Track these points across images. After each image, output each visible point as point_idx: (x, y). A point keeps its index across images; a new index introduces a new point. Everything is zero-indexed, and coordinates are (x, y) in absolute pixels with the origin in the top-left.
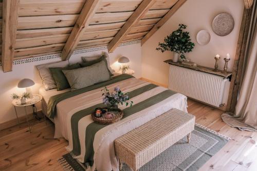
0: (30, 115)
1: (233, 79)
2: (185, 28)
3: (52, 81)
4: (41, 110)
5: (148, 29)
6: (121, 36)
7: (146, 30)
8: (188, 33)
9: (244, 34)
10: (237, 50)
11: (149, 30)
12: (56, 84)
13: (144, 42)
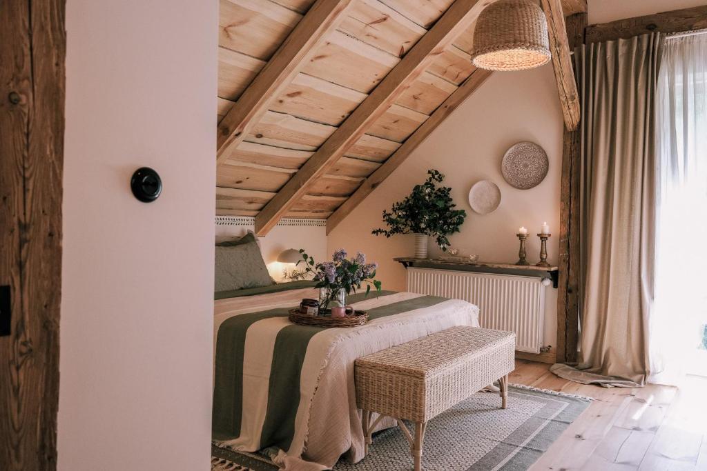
1: (562, 281)
2: (440, 180)
5: (348, 191)
7: (342, 192)
8: (450, 189)
9: (570, 179)
10: (561, 215)
11: (350, 195)
13: (335, 225)
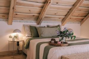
0: (16, 51)
3: (30, 33)
4: (22, 49)
6: (70, 15)
7: (83, 16)
11: (86, 16)
12: (32, 35)
13: (82, 23)
